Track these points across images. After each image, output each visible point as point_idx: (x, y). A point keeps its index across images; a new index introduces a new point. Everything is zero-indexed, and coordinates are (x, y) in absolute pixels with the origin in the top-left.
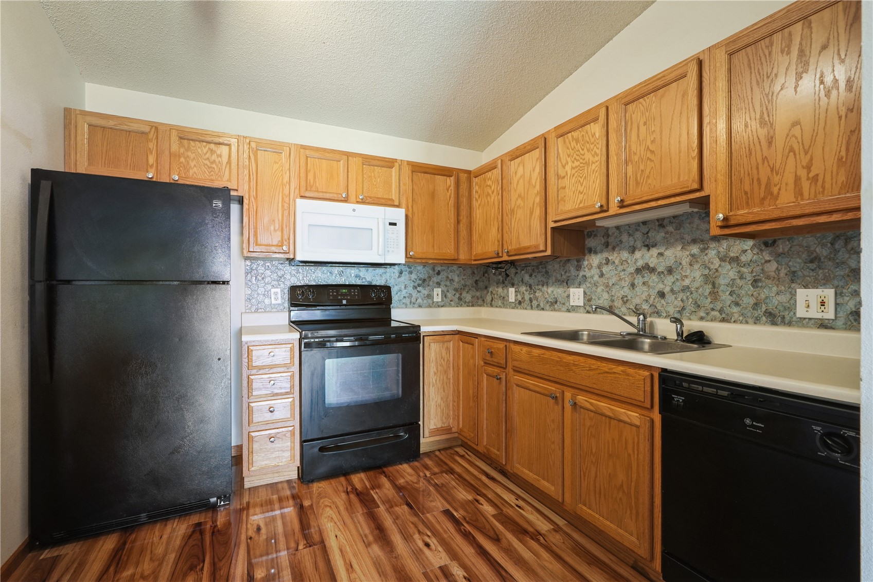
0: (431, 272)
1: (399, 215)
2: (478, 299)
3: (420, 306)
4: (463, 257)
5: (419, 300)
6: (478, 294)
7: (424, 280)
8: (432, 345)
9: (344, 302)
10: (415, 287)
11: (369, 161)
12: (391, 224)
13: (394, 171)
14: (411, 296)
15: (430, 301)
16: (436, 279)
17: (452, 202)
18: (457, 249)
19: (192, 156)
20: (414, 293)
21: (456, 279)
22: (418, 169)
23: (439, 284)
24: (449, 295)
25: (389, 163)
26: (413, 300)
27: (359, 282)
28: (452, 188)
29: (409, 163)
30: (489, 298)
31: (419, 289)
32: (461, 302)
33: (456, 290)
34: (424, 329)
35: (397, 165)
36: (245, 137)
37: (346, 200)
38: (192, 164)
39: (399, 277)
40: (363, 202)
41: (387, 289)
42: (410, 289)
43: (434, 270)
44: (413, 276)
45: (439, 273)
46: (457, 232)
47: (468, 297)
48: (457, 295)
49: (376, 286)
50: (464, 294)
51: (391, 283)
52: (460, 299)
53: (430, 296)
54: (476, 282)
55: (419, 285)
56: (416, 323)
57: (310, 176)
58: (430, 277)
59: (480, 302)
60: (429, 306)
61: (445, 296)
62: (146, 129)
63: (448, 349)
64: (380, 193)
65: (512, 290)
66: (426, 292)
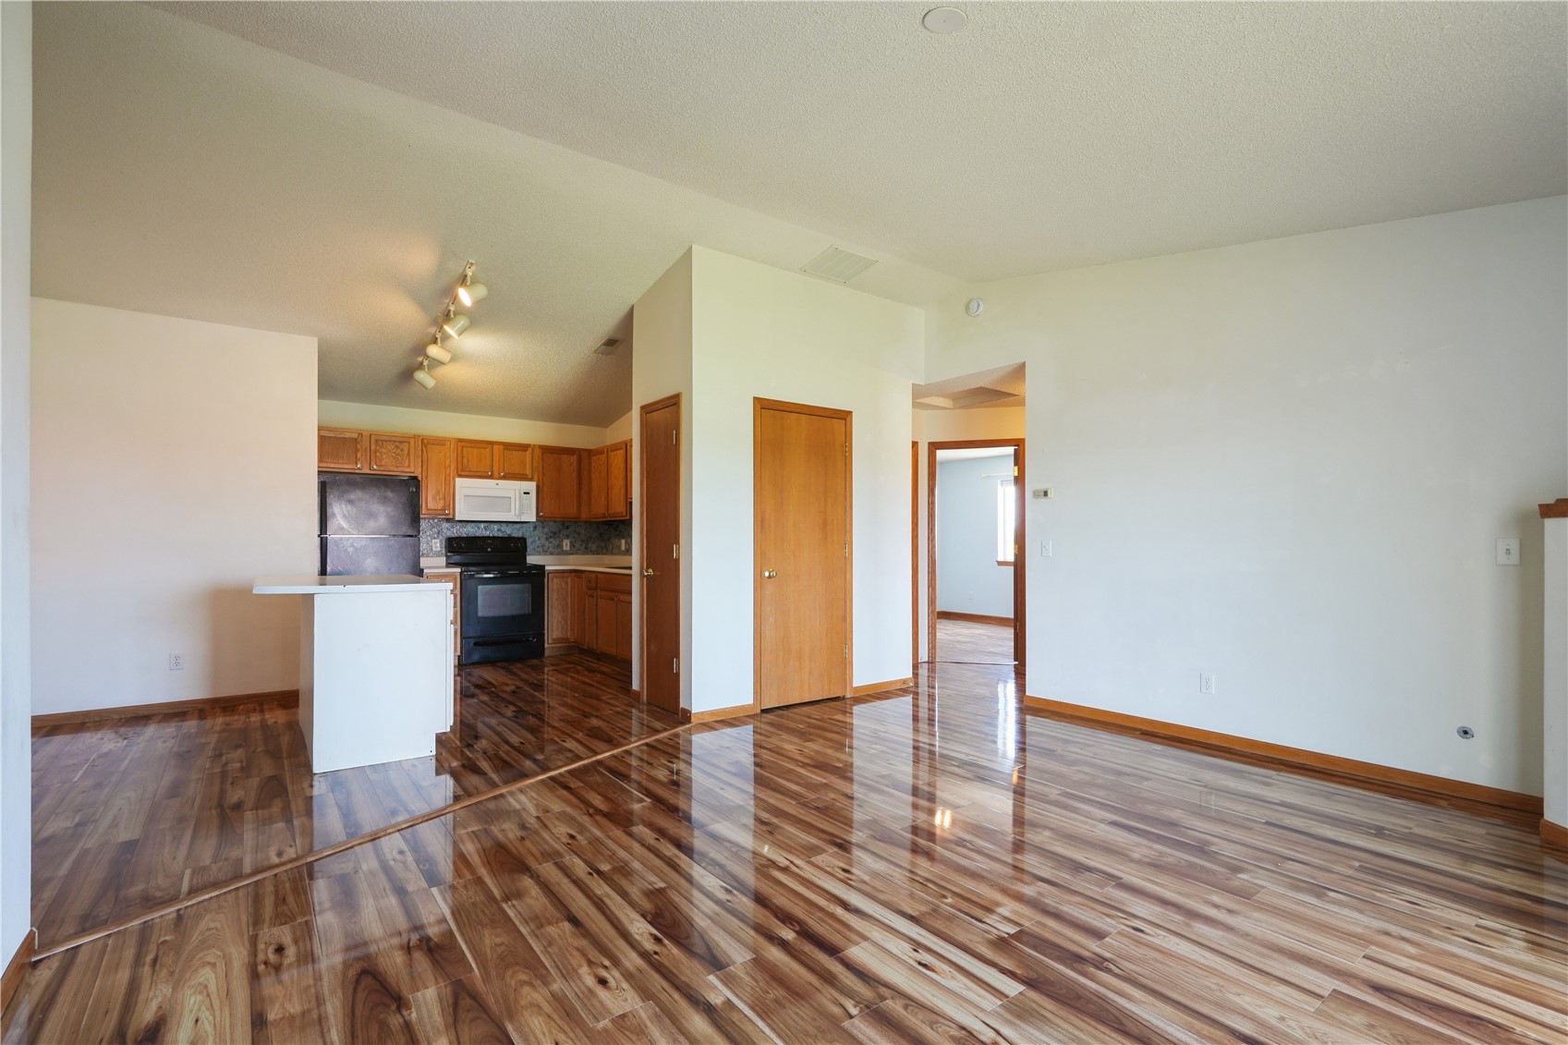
0: (561, 527)
1: (531, 486)
2: (602, 548)
3: (551, 554)
4: (584, 515)
5: (551, 549)
6: (603, 544)
7: (555, 533)
8: (555, 580)
9: (489, 550)
10: (547, 539)
11: (508, 446)
12: (525, 493)
13: (528, 453)
14: (543, 545)
15: (560, 550)
16: (564, 532)
17: (575, 474)
18: (579, 510)
19: (384, 451)
20: (547, 544)
21: (583, 532)
22: (546, 450)
23: (567, 537)
24: (577, 545)
25: (523, 447)
26: (545, 548)
27: (501, 535)
28: (575, 464)
29: (541, 447)
30: (610, 548)
31: (550, 540)
32: (587, 551)
33: (583, 541)
34: (547, 568)
35: (530, 449)
36: (419, 436)
37: (491, 477)
38: (384, 457)
39: (534, 531)
40: (504, 478)
41: (523, 540)
42: (543, 541)
43: (563, 525)
44: (546, 530)
45: (568, 528)
46: (579, 497)
47: (594, 547)
48: (584, 545)
49: (514, 538)
50: (590, 545)
51: (527, 536)
52: (586, 548)
53: (560, 546)
54: (601, 534)
55: (551, 537)
56: (542, 564)
57: (465, 460)
58: (560, 531)
59: (604, 551)
60: (559, 554)
61: (574, 546)
62: (355, 436)
63: (567, 583)
64: (517, 470)
65: (623, 541)
66: (557, 543)
